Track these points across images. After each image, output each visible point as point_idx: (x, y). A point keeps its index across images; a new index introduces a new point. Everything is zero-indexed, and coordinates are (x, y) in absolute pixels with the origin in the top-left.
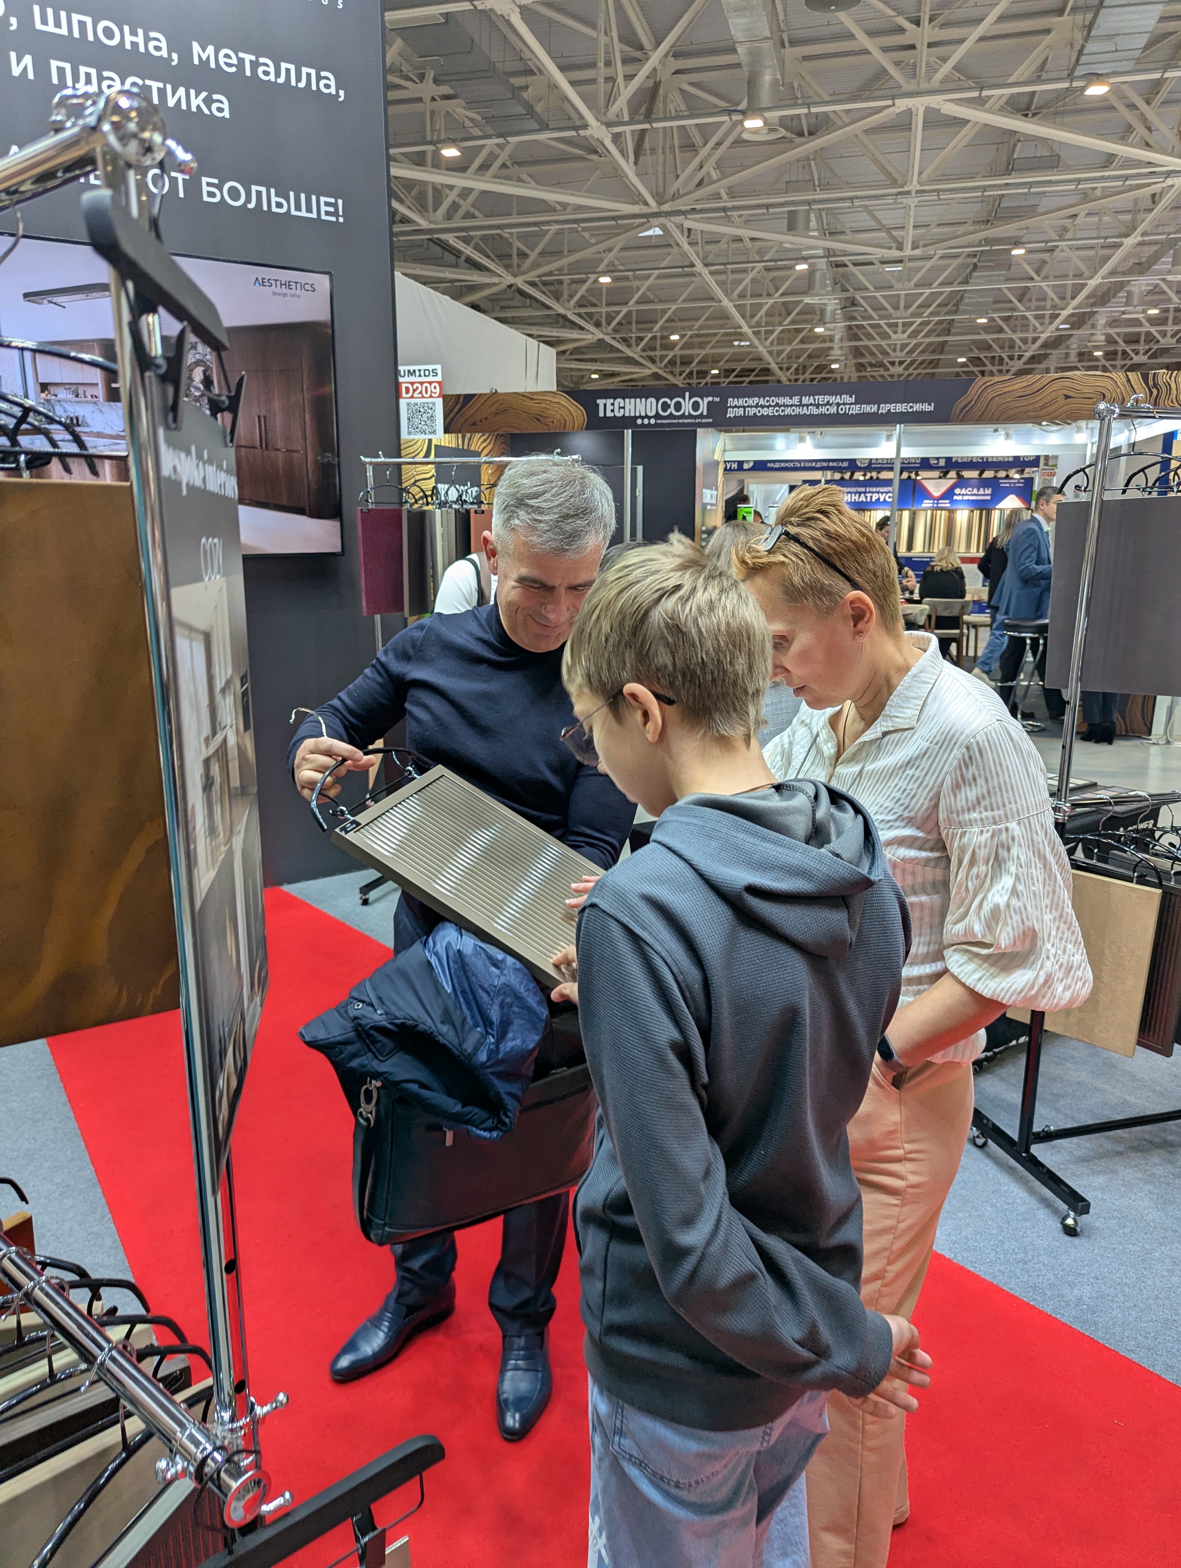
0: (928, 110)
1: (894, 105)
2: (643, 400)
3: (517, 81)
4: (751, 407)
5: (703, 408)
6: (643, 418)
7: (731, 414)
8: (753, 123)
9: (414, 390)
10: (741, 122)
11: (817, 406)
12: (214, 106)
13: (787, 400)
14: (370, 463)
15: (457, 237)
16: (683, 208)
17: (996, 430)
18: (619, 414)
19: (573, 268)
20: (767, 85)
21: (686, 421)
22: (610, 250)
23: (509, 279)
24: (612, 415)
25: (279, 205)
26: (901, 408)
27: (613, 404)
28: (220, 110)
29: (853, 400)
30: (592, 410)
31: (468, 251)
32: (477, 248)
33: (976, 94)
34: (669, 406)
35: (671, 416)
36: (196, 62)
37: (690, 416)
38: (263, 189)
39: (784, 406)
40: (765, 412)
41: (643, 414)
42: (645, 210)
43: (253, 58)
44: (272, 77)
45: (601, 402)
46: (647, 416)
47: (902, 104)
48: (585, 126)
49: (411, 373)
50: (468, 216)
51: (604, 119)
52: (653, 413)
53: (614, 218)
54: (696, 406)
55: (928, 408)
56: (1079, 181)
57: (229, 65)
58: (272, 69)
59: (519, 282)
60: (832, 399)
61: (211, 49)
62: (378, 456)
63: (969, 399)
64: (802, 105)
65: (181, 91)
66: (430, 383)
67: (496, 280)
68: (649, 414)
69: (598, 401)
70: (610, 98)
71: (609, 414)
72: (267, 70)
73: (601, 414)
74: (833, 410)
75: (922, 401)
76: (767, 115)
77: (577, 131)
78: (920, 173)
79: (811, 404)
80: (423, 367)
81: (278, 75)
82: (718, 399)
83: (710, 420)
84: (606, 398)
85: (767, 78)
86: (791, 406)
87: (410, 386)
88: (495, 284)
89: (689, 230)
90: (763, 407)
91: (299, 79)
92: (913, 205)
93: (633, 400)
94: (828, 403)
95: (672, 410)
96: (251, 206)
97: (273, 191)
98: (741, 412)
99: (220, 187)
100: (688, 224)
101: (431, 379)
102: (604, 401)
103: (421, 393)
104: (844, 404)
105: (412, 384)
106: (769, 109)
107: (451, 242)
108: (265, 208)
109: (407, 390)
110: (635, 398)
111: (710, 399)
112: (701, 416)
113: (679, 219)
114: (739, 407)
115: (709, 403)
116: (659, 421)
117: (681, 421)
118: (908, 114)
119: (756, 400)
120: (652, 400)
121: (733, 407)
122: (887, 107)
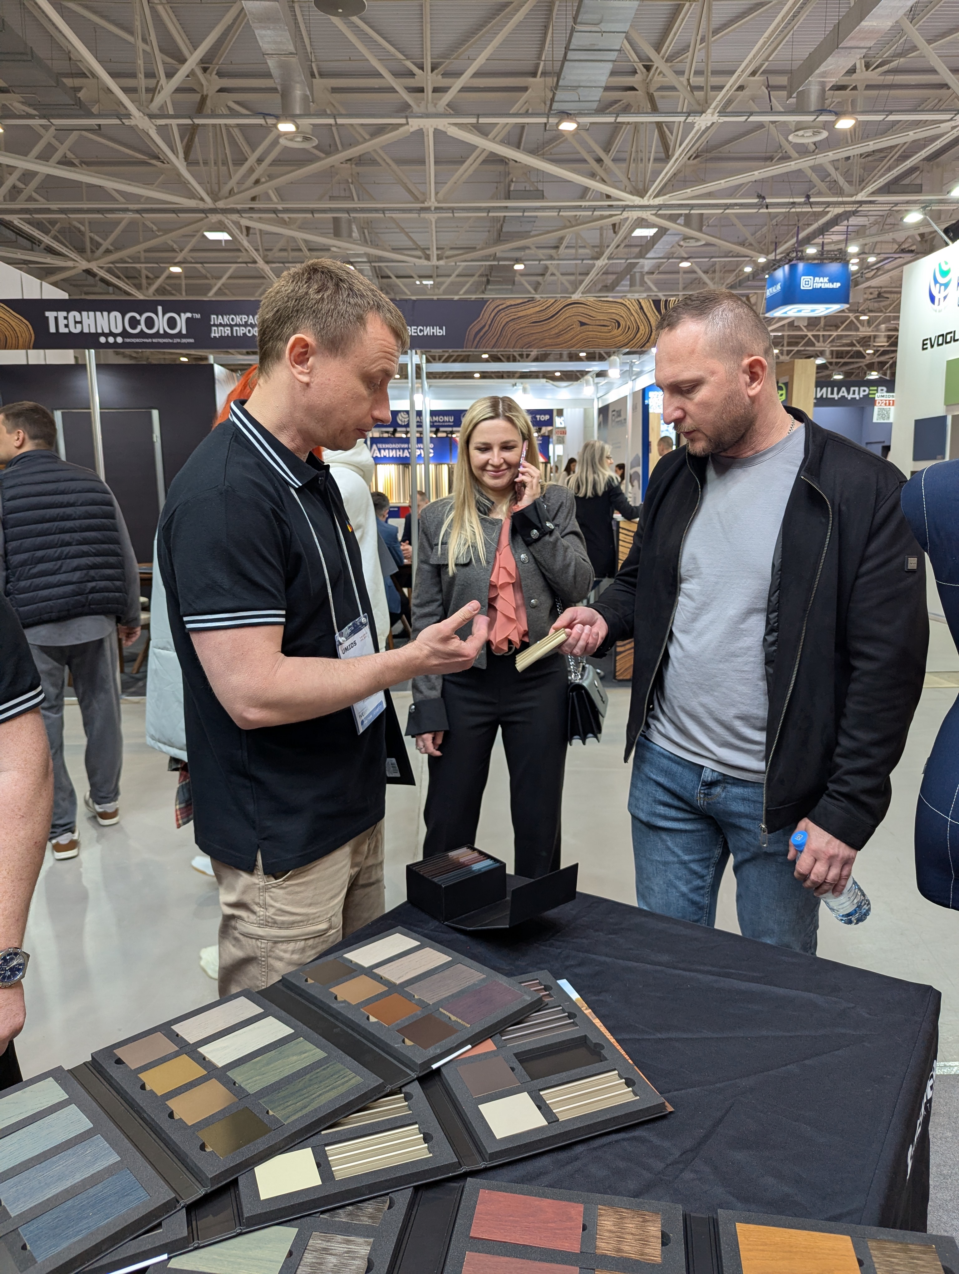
0: (437, 132)
1: (408, 124)
2: (105, 314)
3: (71, 82)
4: (239, 326)
5: (181, 325)
6: (106, 335)
7: (215, 333)
8: (287, 127)
10: (275, 126)
16: (239, 207)
18: (76, 330)
20: (298, 99)
21: (161, 340)
24: (66, 330)
27: (66, 318)
30: (40, 324)
31: (47, 240)
33: (474, 120)
34: (138, 322)
35: (142, 334)
37: (166, 335)
41: (106, 331)
42: (201, 205)
45: (51, 315)
46: (111, 334)
47: (415, 124)
48: (129, 116)
50: (30, 199)
51: (147, 111)
52: (119, 330)
53: (174, 211)
54: (172, 323)
55: (439, 332)
56: (560, 209)
59: (93, 266)
64: (330, 116)
67: (72, 265)
68: (114, 331)
69: (47, 314)
71: (63, 330)
73: (52, 330)
75: (434, 325)
76: (300, 121)
77: (120, 119)
78: (437, 193)
82: (198, 316)
83: (192, 341)
84: (57, 310)
85: (298, 93)
88: (72, 268)
89: (248, 228)
92: (433, 221)
93: (91, 314)
95: (142, 326)
98: (227, 331)
100: (245, 222)
102: (54, 314)
106: (300, 116)
107: (16, 222)
110: (95, 311)
111: (189, 315)
112: (179, 335)
113: (235, 217)
114: (224, 326)
115: (188, 319)
116: (128, 340)
117: (155, 340)
118: (420, 133)
119: (244, 318)
120: (116, 314)
121: (217, 326)
122: (402, 125)
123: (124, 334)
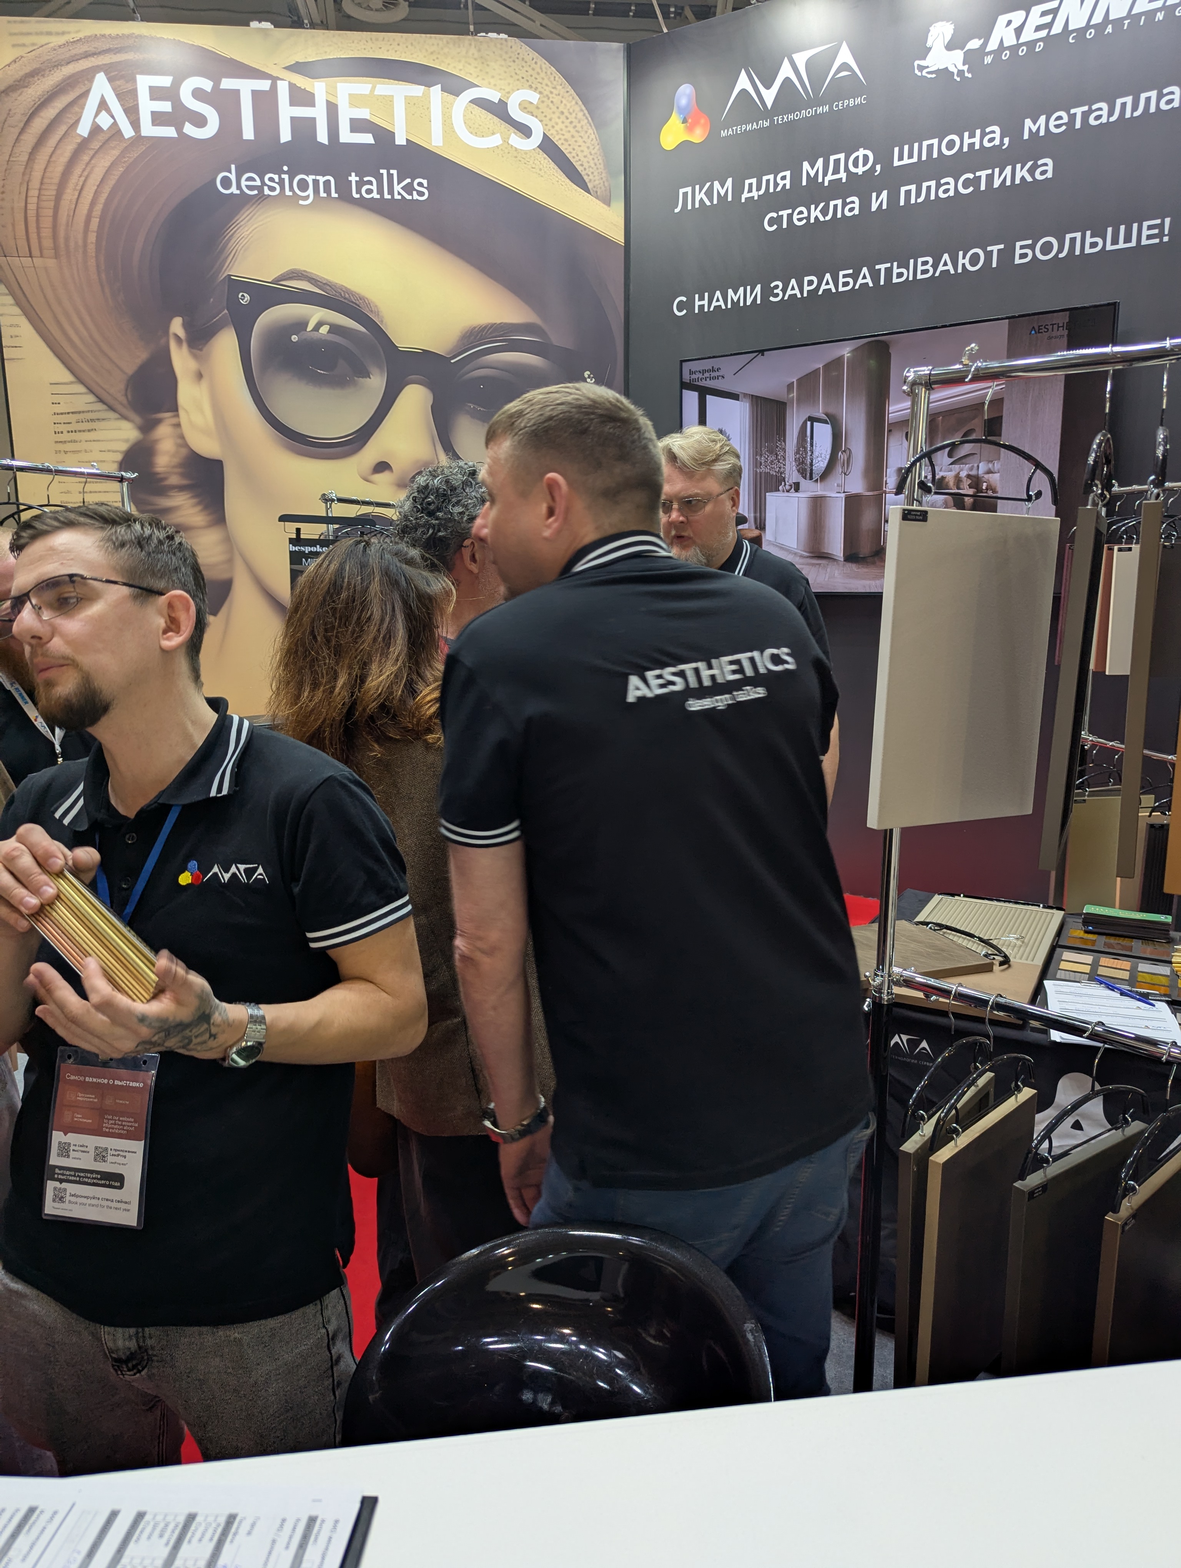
12: (1039, 171)
25: (1094, 245)
28: (1043, 172)
36: (1026, 136)
38: (1078, 235)
43: (1086, 108)
44: (1106, 119)
57: (1059, 126)
58: (1104, 111)
61: (1042, 119)
65: (1008, 170)
72: (1100, 114)
81: (1111, 113)
91: (1135, 108)
96: (1061, 256)
97: (1088, 233)
99: (1032, 247)
108: (1076, 253)
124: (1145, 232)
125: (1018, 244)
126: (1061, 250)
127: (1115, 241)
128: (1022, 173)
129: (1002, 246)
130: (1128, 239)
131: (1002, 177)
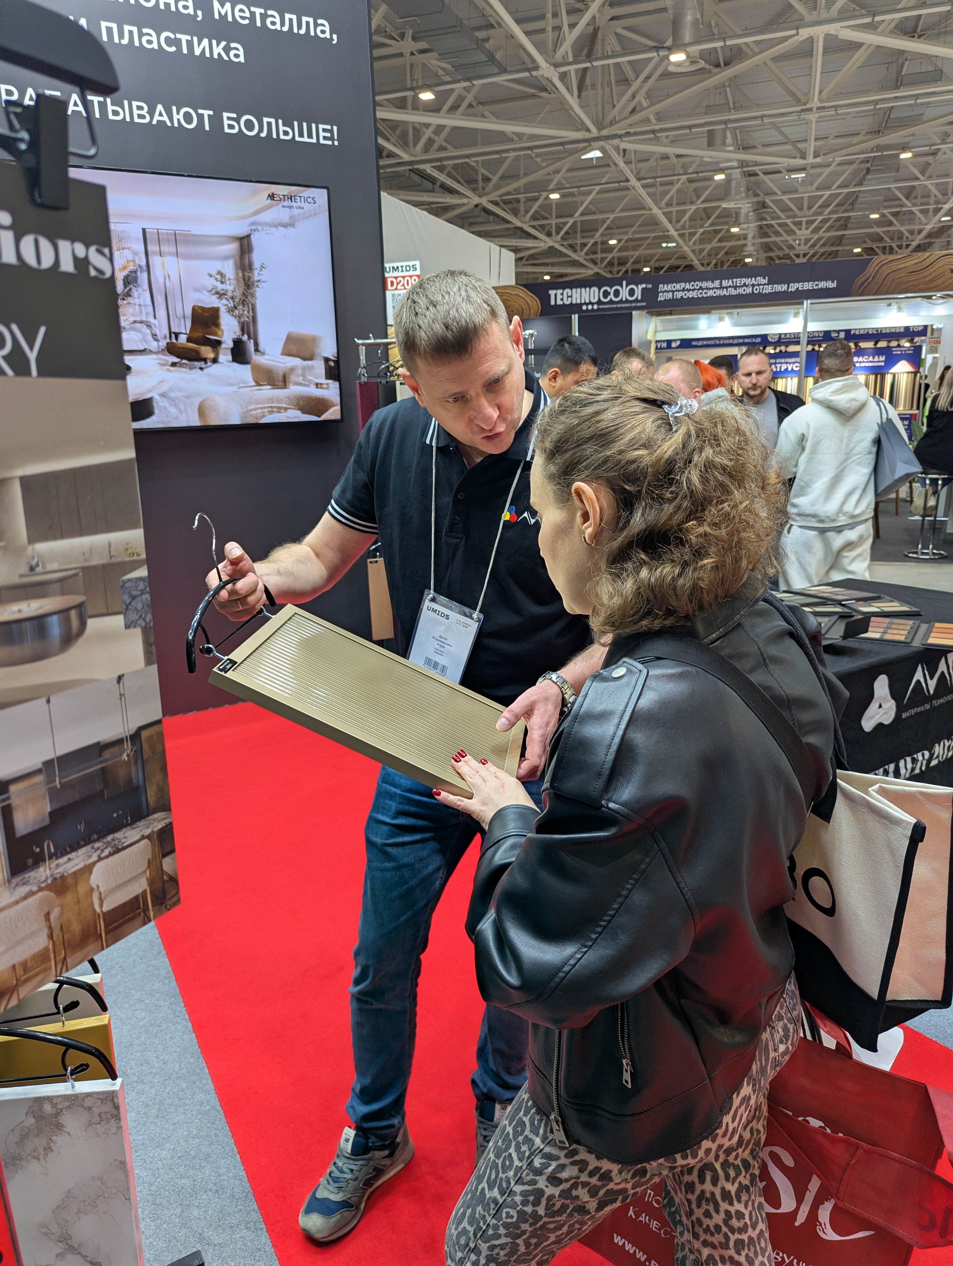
0: (828, 37)
1: (798, 34)
2: (588, 289)
3: (481, 35)
4: (679, 291)
5: (638, 294)
6: (587, 304)
7: (661, 297)
8: (678, 57)
9: (398, 284)
10: (667, 57)
11: (735, 287)
12: (232, 53)
13: (710, 284)
14: (363, 344)
15: (434, 167)
16: (619, 132)
17: (890, 305)
18: (567, 302)
19: (528, 188)
20: (689, 24)
21: (623, 305)
22: (558, 172)
23: (476, 200)
24: (561, 303)
25: (286, 133)
26: (808, 286)
27: (562, 294)
28: (237, 56)
29: (766, 281)
30: (545, 299)
31: (442, 178)
32: (449, 175)
33: (868, 20)
34: (609, 293)
35: (611, 302)
36: (217, 17)
37: (627, 301)
38: (273, 121)
39: (707, 289)
40: (691, 295)
41: (587, 301)
42: (587, 135)
43: (262, 11)
44: (278, 27)
45: (552, 292)
46: (590, 303)
47: (805, 33)
48: (537, 68)
49: (395, 269)
51: (553, 61)
52: (596, 300)
53: (561, 144)
54: (632, 293)
55: (831, 285)
57: (243, 18)
58: (278, 20)
59: (484, 202)
60: (748, 281)
61: (228, 6)
62: (369, 338)
63: (868, 275)
64: (718, 39)
65: (205, 42)
66: (411, 277)
67: (465, 201)
68: (593, 301)
69: (549, 291)
70: (557, 43)
71: (559, 302)
72: (274, 22)
73: (553, 303)
74: (749, 290)
75: (826, 280)
76: (689, 49)
77: (530, 72)
78: (821, 92)
79: (730, 287)
80: (404, 264)
81: (283, 24)
82: (650, 286)
83: (644, 304)
84: (557, 289)
85: (689, 18)
86: (713, 288)
87: (394, 280)
88: (464, 205)
89: (625, 151)
90: (688, 290)
91: (300, 27)
92: (814, 120)
93: (579, 290)
94: (745, 285)
95: (612, 297)
96: (263, 135)
97: (280, 121)
98: (670, 295)
99: (237, 120)
100: (623, 145)
101: (411, 273)
102: (555, 292)
103: (403, 285)
104: (758, 285)
105: (396, 278)
106: (690, 44)
107: (428, 171)
108: (275, 136)
109: (392, 283)
110: (581, 287)
111: (644, 286)
112: (636, 301)
113: (616, 142)
114: (668, 292)
115: (643, 289)
116: (601, 307)
117: (619, 306)
118: (811, 40)
119: (683, 285)
120: (595, 289)
121: (663, 292)
122: (791, 36)
123: (599, 302)
124: (322, 134)
125: (225, 115)
126: (261, 130)
127: (301, 135)
128: (218, 50)
129: (211, 113)
130: (310, 136)
131: (201, 47)
